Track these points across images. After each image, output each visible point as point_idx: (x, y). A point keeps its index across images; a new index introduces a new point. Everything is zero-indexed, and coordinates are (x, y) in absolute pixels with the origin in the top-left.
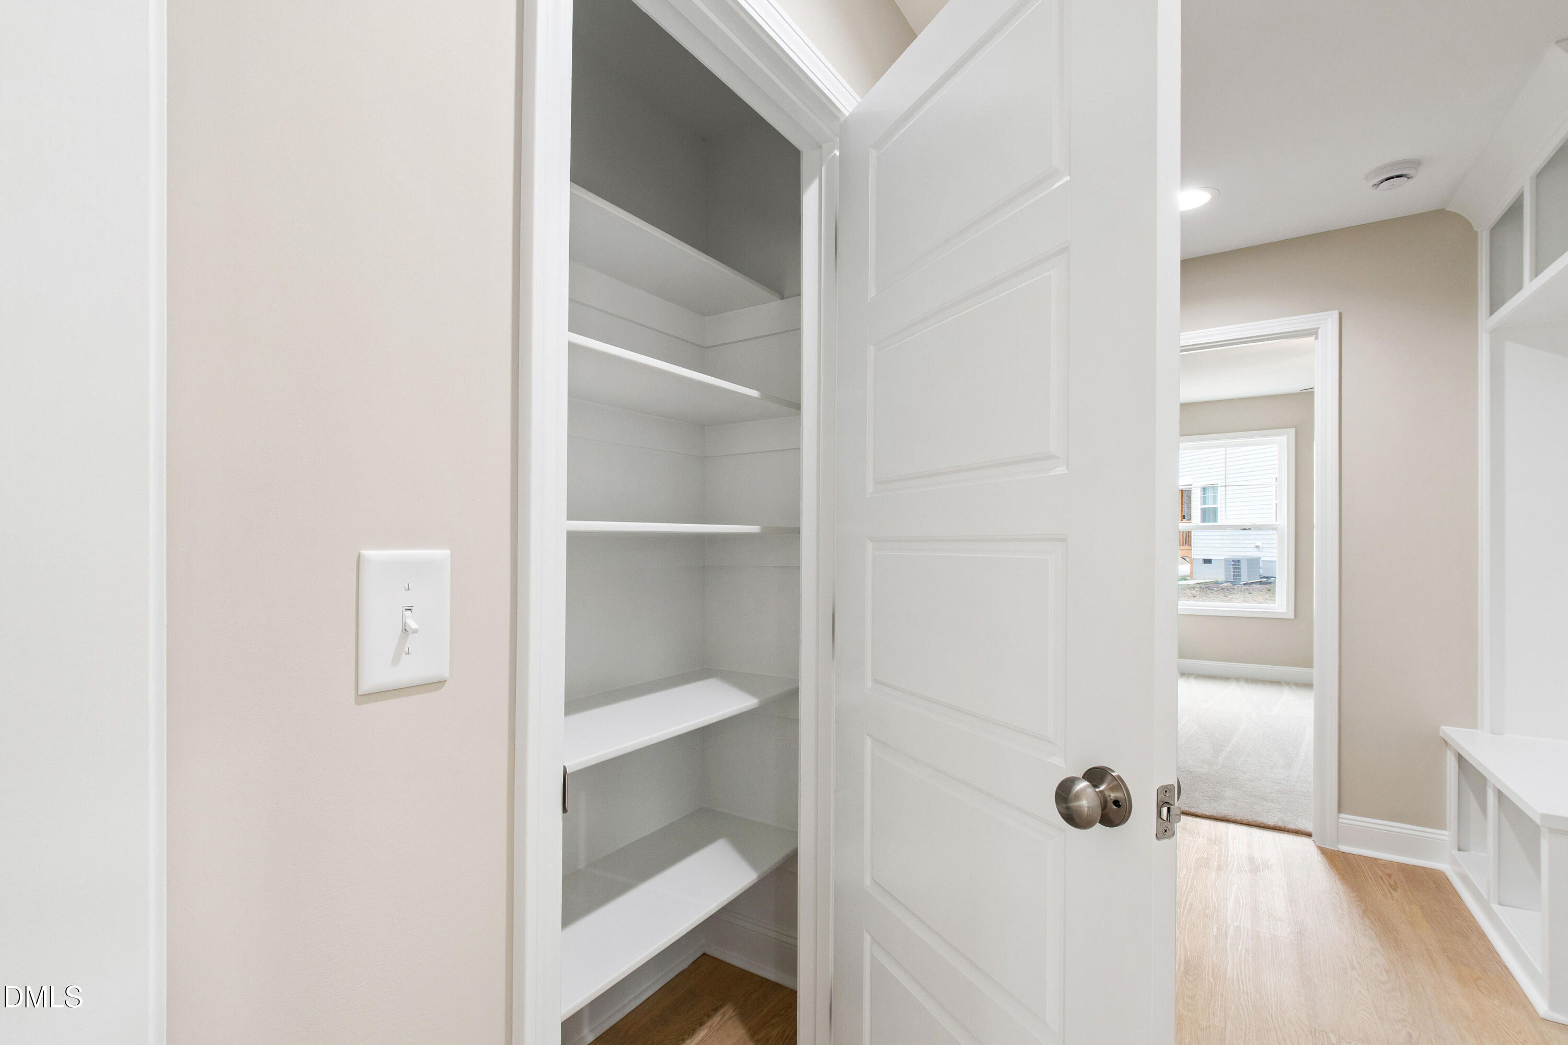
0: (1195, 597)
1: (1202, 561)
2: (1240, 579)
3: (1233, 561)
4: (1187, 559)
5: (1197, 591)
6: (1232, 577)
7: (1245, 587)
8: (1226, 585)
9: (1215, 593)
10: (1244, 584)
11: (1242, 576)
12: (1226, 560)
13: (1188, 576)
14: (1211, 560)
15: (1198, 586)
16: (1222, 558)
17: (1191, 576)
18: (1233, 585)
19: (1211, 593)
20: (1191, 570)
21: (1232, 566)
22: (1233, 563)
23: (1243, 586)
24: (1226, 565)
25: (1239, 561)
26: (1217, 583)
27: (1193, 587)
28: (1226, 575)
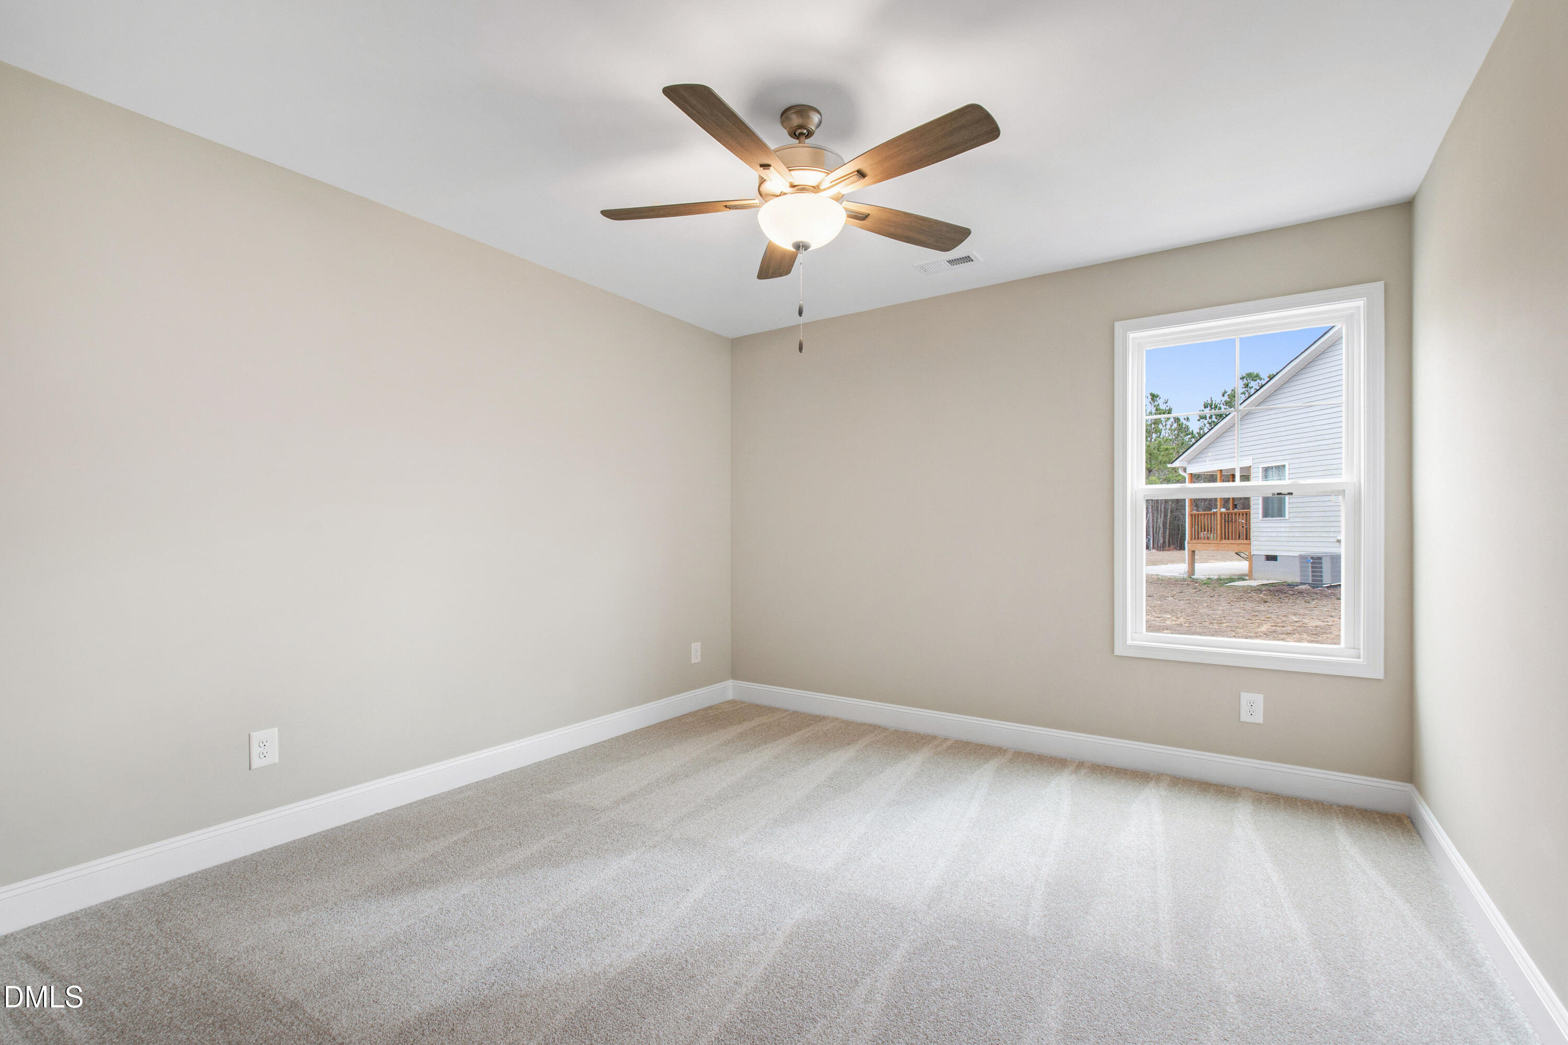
0: (1266, 602)
1: (1264, 558)
2: (1321, 581)
3: (1312, 558)
4: (1242, 555)
5: (1265, 594)
6: (1310, 578)
7: (1330, 591)
8: (1303, 587)
9: (1292, 597)
10: (1327, 587)
11: (1324, 576)
12: (1303, 558)
13: (1247, 575)
14: (1277, 556)
15: (1264, 588)
16: (1297, 554)
17: (1250, 575)
18: (1313, 588)
19: (1286, 597)
20: (1249, 568)
21: (1310, 565)
22: (1312, 561)
23: (1326, 589)
24: (1301, 562)
25: (1320, 558)
26: (1291, 586)
27: (1258, 590)
28: (1301, 575)
